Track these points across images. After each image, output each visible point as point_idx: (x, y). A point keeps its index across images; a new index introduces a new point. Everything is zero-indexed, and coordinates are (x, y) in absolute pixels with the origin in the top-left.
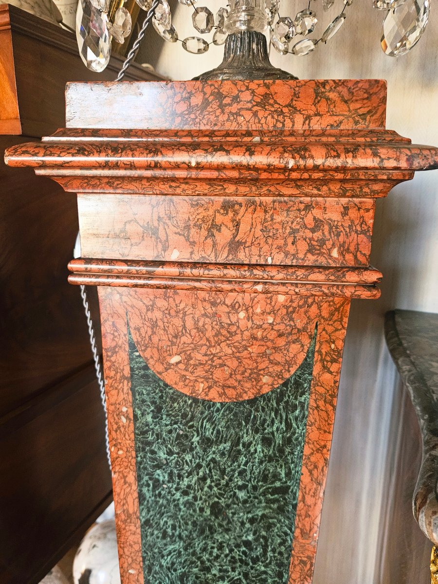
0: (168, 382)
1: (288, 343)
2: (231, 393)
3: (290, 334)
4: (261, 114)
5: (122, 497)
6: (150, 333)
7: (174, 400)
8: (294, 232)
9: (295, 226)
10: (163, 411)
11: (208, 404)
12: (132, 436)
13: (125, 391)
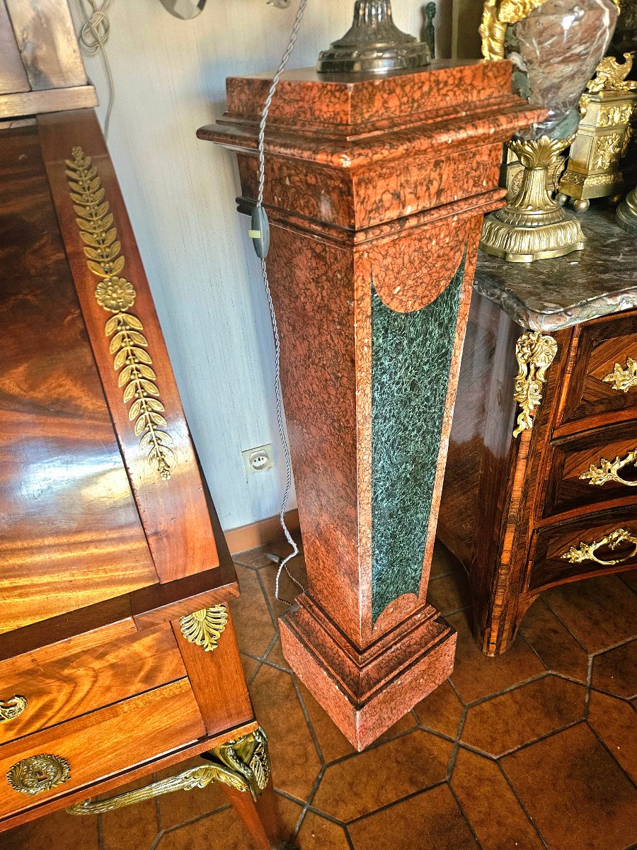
0: (392, 309)
1: (455, 253)
2: (425, 300)
3: (456, 246)
4: (457, 93)
5: (362, 407)
6: (384, 276)
7: (395, 320)
8: (468, 173)
9: (468, 170)
10: (389, 331)
11: (413, 314)
12: (370, 359)
13: (368, 327)
